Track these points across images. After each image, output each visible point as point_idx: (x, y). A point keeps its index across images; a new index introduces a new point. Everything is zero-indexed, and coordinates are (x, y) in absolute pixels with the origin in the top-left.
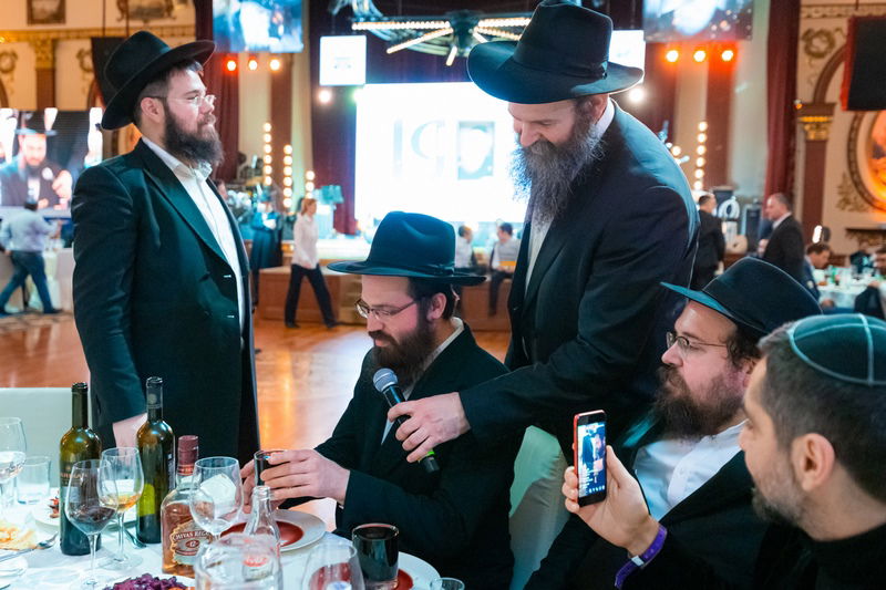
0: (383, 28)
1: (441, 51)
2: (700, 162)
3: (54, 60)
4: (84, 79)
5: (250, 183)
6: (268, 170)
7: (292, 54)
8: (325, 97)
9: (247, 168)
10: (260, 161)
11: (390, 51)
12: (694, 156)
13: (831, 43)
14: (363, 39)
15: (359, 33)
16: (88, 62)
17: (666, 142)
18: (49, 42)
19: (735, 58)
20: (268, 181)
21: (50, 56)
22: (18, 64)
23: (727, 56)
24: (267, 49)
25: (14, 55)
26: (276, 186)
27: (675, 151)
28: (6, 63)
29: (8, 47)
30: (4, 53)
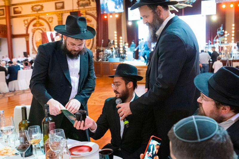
2: (233, 35)
3: (62, 18)
5: (111, 47)
6: (116, 43)
7: (121, 13)
8: (130, 24)
9: (111, 43)
10: (114, 41)
12: (231, 33)
17: (222, 30)
18: (61, 14)
20: (116, 46)
21: (61, 17)
22: (54, 20)
24: (114, 12)
25: (52, 18)
26: (118, 48)
27: (226, 32)
28: (50, 20)
29: (51, 16)
30: (50, 18)
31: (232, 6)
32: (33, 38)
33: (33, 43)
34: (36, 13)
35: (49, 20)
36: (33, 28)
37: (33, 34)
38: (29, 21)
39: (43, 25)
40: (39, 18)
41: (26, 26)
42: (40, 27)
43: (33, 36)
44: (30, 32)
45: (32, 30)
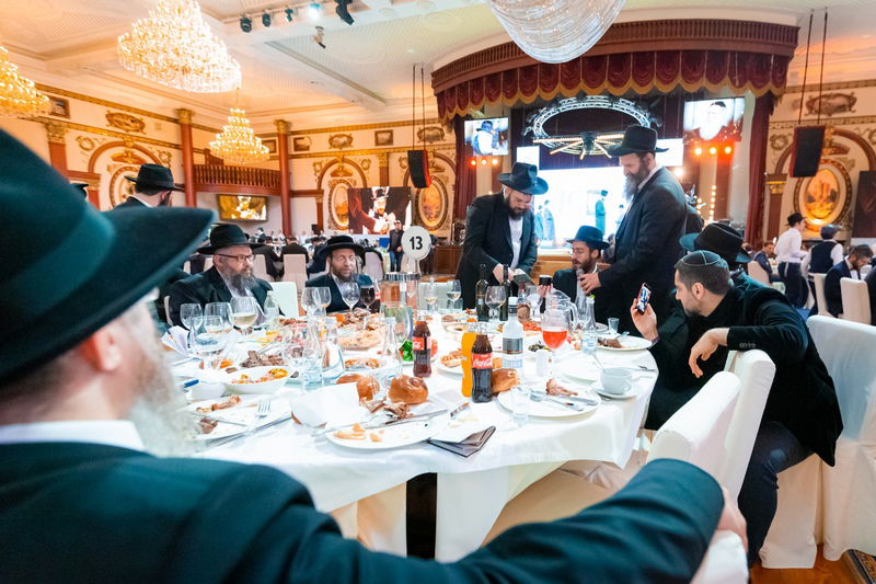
0: (548, 142)
1: (578, 153)
2: (713, 206)
3: (388, 163)
4: (403, 169)
7: (502, 156)
11: (552, 153)
12: (709, 203)
13: (786, 142)
14: (537, 148)
15: (536, 144)
16: (405, 163)
18: (385, 154)
19: (732, 152)
21: (386, 161)
22: (372, 165)
23: (728, 150)
24: (490, 154)
25: (369, 161)
27: (699, 201)
28: (365, 165)
29: (366, 157)
30: (364, 161)
31: (713, 151)
32: (330, 199)
33: (330, 207)
34: (337, 150)
35: (362, 164)
36: (332, 179)
37: (331, 192)
38: (323, 165)
39: (351, 175)
40: (344, 160)
41: (318, 174)
42: (344, 178)
43: (330, 195)
44: (325, 187)
45: (330, 182)
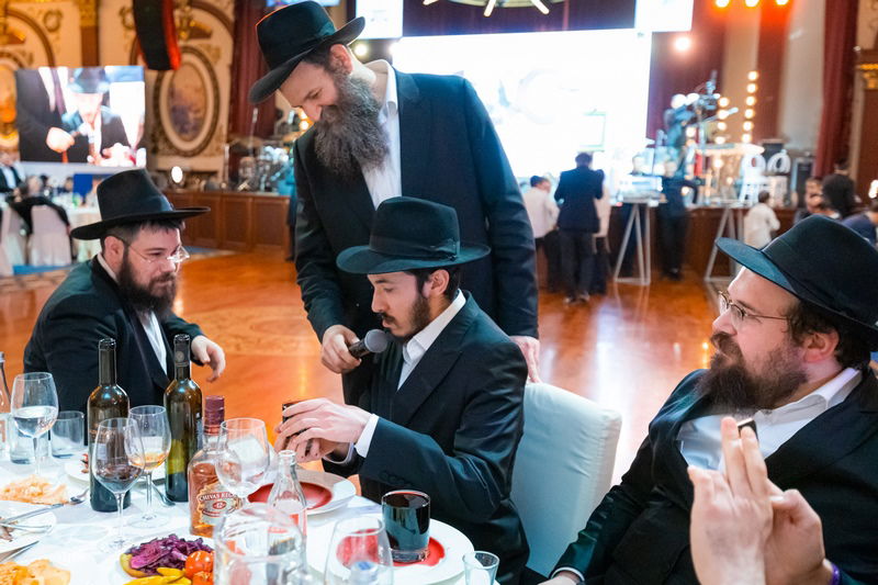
1: (479, 1)
2: (750, 114)
3: (97, 18)
4: (126, 36)
5: (287, 138)
9: (284, 124)
10: (297, 117)
11: (427, 3)
12: (743, 107)
16: (130, 19)
17: (715, 92)
18: (92, 1)
19: (790, 2)
21: (94, 14)
22: (64, 22)
25: (59, 14)
27: (724, 102)
28: (52, 22)
29: (53, 6)
30: (48, 14)
35: (45, 20)
39: (23, 42)
40: (8, 13)
42: (10, 49)
